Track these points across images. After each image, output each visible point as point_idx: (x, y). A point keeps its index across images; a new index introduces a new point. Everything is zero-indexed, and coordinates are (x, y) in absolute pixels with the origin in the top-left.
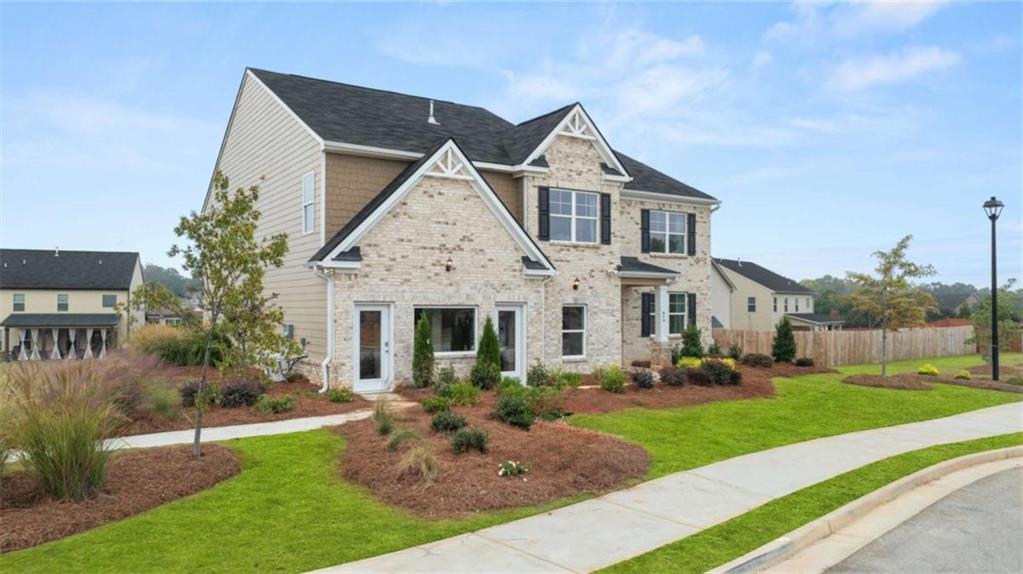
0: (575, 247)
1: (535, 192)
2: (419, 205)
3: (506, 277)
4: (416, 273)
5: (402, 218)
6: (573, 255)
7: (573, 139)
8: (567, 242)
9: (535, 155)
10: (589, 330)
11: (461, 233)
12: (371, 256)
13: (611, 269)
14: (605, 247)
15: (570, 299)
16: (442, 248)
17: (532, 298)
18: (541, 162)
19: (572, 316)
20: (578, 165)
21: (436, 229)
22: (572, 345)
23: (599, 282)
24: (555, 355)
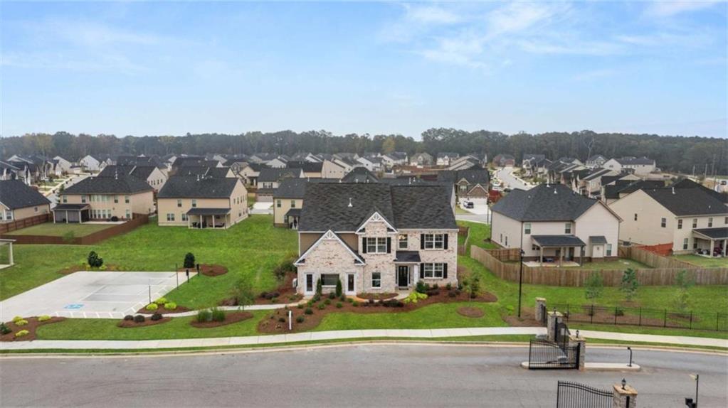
0: (377, 255)
1: (362, 239)
2: (321, 247)
3: (349, 265)
4: (321, 265)
5: (317, 251)
6: (376, 257)
7: (375, 222)
8: (374, 253)
9: (361, 228)
10: (383, 280)
11: (334, 253)
12: (308, 261)
13: (391, 261)
14: (389, 254)
15: (374, 271)
16: (329, 258)
17: (358, 271)
18: (363, 230)
19: (376, 276)
20: (378, 230)
21: (327, 253)
22: (375, 284)
23: (386, 266)
24: (369, 287)
